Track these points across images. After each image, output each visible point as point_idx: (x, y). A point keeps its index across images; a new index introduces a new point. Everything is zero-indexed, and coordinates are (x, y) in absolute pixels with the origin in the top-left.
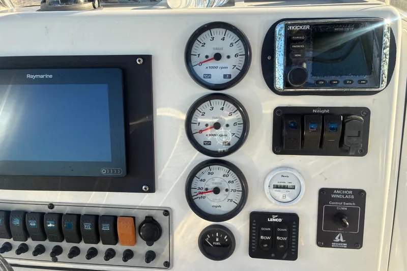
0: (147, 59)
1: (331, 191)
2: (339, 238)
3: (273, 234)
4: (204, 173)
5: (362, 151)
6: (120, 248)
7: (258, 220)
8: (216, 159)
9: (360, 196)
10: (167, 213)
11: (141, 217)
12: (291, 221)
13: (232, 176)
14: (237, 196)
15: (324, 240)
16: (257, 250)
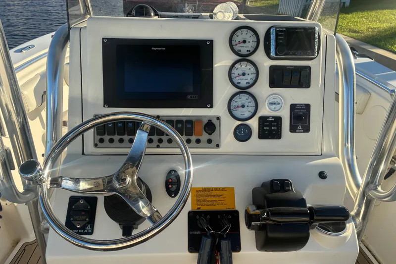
0: (212, 41)
1: (295, 105)
2: (300, 128)
3: (270, 126)
4: (236, 98)
5: (308, 85)
6: (193, 138)
7: (263, 120)
8: (243, 90)
9: (308, 107)
10: (218, 118)
11: (205, 121)
12: (278, 120)
13: (251, 99)
14: (252, 109)
15: (293, 129)
16: (262, 136)
